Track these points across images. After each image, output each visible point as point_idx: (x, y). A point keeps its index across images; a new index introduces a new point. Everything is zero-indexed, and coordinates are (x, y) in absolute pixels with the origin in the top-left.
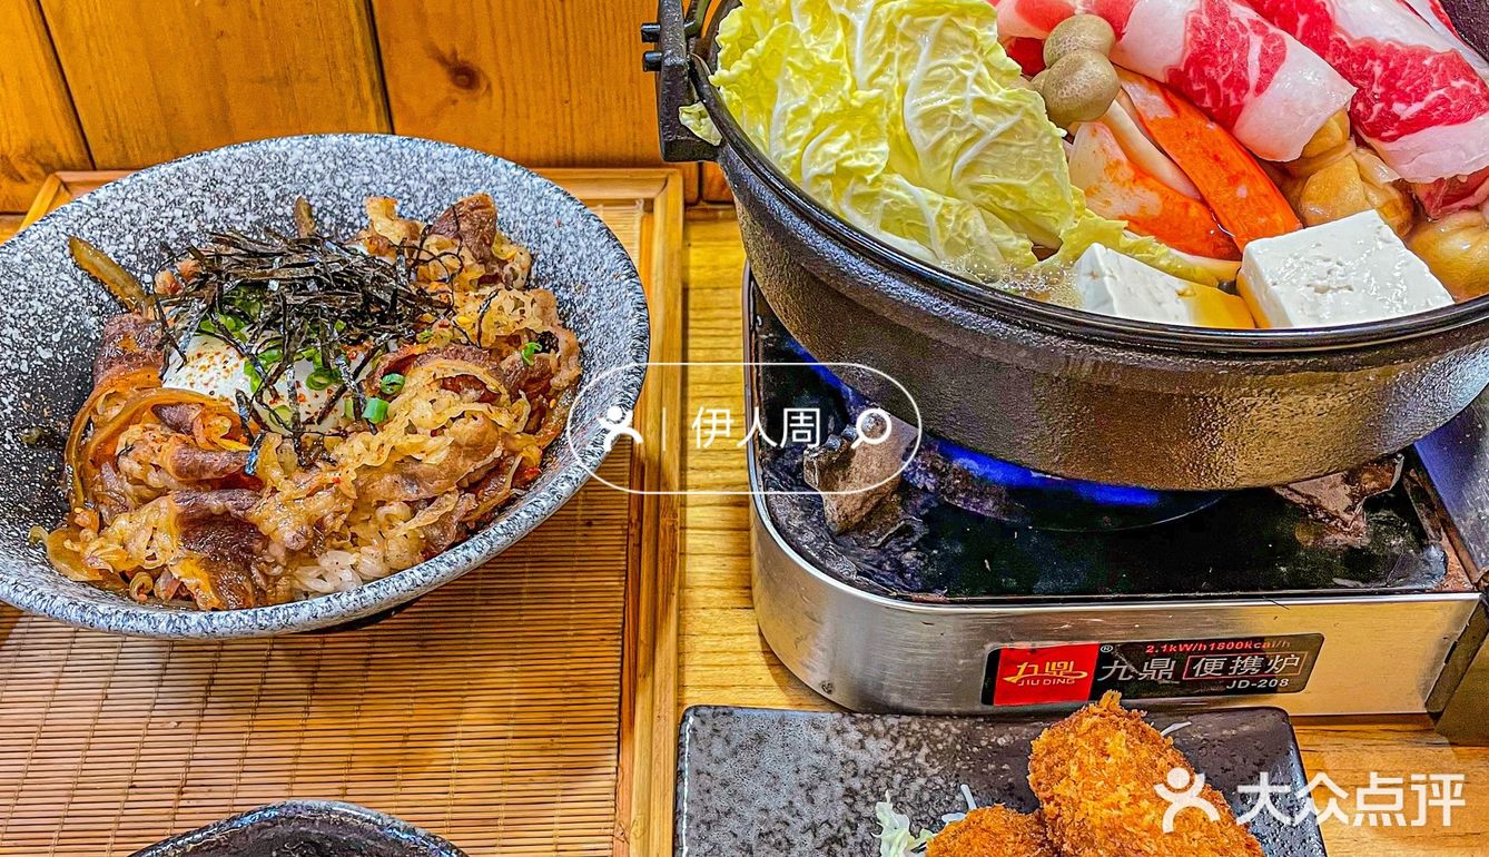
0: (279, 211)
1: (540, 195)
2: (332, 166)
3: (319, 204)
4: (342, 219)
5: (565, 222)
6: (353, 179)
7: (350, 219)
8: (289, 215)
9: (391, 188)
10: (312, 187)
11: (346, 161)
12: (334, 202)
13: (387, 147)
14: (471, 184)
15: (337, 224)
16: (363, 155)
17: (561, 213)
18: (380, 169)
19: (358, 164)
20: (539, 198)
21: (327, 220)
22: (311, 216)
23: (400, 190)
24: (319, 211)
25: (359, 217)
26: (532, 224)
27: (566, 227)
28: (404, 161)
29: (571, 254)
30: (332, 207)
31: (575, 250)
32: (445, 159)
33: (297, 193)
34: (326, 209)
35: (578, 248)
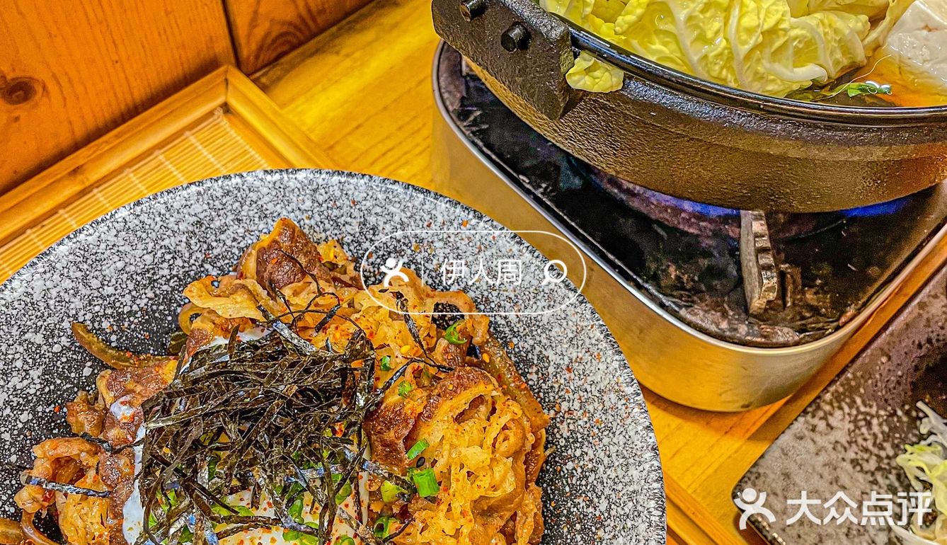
0: (57, 348)
1: (315, 186)
2: (79, 274)
3: (89, 316)
4: (119, 314)
5: (360, 199)
6: (107, 272)
7: (126, 309)
8: (68, 345)
9: (149, 258)
10: (72, 306)
11: (89, 262)
12: (101, 305)
13: (122, 224)
14: (231, 211)
15: (117, 321)
16: (103, 246)
17: (350, 193)
18: (128, 248)
19: (103, 257)
20: (315, 191)
21: (105, 325)
22: (89, 331)
23: (159, 255)
24: (93, 322)
25: (134, 302)
26: (320, 215)
27: (364, 202)
28: (147, 227)
29: (385, 223)
30: (102, 311)
31: (388, 218)
32: (189, 203)
33: (63, 321)
34: (98, 316)
35: (392, 215)
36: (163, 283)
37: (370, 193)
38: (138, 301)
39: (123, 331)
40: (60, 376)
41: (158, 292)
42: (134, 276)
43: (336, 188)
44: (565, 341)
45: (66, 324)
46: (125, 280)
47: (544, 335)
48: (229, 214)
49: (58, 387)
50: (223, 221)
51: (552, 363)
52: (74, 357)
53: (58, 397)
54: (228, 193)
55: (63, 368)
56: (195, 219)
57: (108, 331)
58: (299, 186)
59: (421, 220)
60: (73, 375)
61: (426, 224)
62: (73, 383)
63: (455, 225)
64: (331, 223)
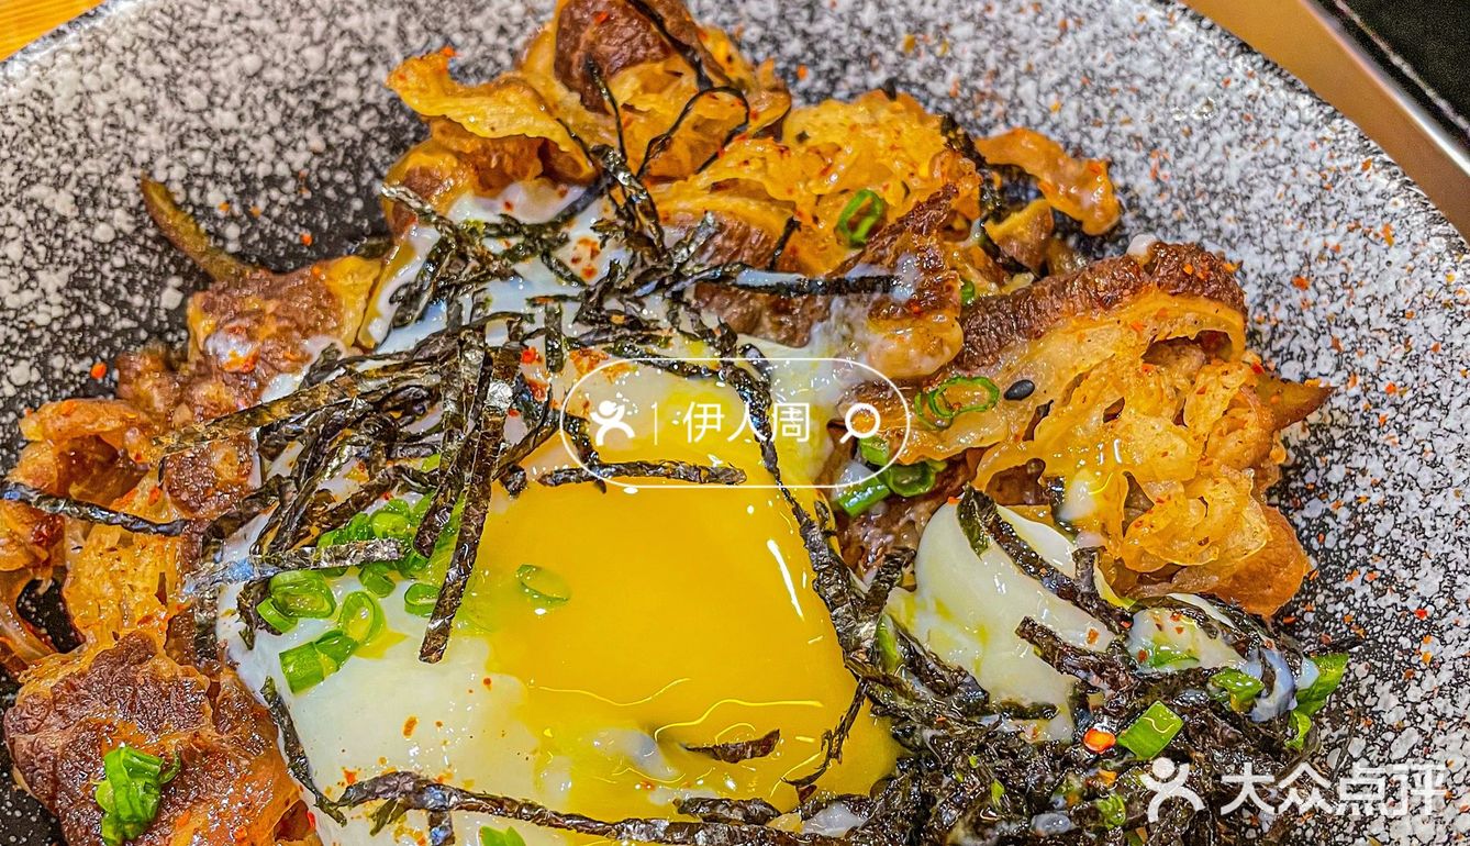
0: (103, 233)
2: (158, 70)
3: (178, 172)
4: (245, 178)
6: (221, 76)
7: (263, 170)
8: (129, 229)
9: (315, 57)
10: (142, 141)
11: (183, 45)
12: (206, 151)
15: (241, 194)
19: (213, 38)
21: (215, 197)
22: (177, 207)
23: (338, 51)
24: (187, 187)
25: (279, 155)
30: (209, 164)
33: (118, 172)
34: (197, 175)
36: (346, 119)
38: (289, 155)
39: (252, 218)
40: (108, 296)
41: (333, 139)
42: (282, 94)
44: (1288, 215)
45: (126, 182)
46: (261, 99)
47: (1230, 213)
49: (102, 323)
51: (1251, 277)
52: (143, 259)
53: (103, 343)
55: (116, 280)
57: (221, 213)
60: (138, 300)
62: (136, 319)
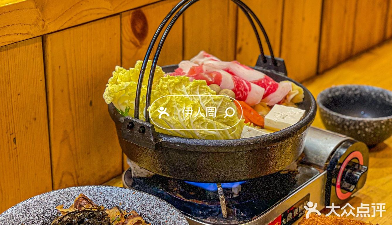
1: (90, 189)
2: (24, 212)
5: (103, 192)
6: (31, 213)
9: (42, 210)
10: (22, 220)
11: (27, 209)
13: (36, 200)
14: (66, 198)
16: (31, 205)
17: (100, 190)
18: (37, 207)
19: (30, 208)
20: (90, 191)
23: (45, 210)
26: (91, 198)
27: (104, 193)
28: (42, 201)
29: (110, 198)
31: (111, 196)
32: (54, 195)
35: (112, 195)
37: (106, 190)
42: (38, 215)
43: (96, 189)
44: (164, 215)
46: (36, 216)
48: (65, 199)
50: (63, 201)
54: (65, 193)
56: (56, 200)
58: (85, 190)
59: (121, 195)
61: (123, 196)
63: (131, 194)
64: (95, 200)
